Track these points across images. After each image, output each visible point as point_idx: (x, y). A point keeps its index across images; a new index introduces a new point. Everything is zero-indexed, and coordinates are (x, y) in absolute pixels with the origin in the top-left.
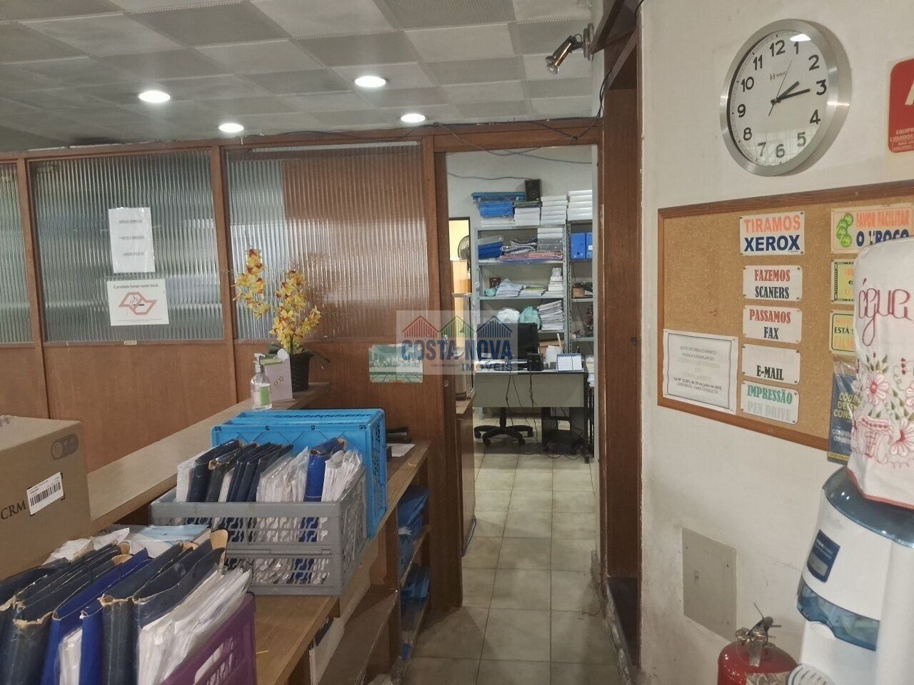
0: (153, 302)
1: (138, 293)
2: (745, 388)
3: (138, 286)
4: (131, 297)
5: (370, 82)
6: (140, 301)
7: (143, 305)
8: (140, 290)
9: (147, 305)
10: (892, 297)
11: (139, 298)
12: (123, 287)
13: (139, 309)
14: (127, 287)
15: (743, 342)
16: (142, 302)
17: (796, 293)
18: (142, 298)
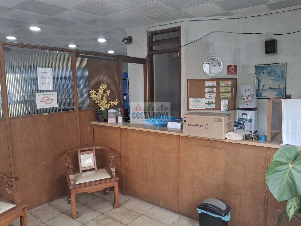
0: (53, 100)
1: (47, 97)
2: (206, 105)
3: (47, 95)
4: (45, 98)
5: (102, 40)
6: (48, 99)
7: (49, 101)
8: (48, 96)
9: (50, 101)
10: (249, 90)
11: (48, 98)
12: (42, 95)
13: (47, 102)
14: (43, 95)
15: (205, 98)
16: (49, 100)
17: (215, 91)
18: (49, 99)
